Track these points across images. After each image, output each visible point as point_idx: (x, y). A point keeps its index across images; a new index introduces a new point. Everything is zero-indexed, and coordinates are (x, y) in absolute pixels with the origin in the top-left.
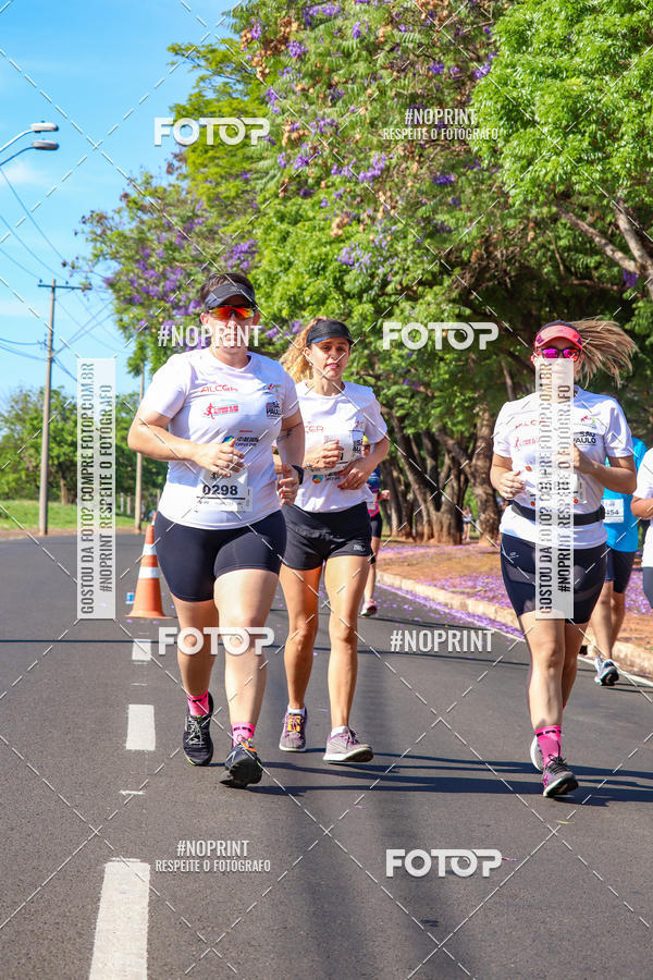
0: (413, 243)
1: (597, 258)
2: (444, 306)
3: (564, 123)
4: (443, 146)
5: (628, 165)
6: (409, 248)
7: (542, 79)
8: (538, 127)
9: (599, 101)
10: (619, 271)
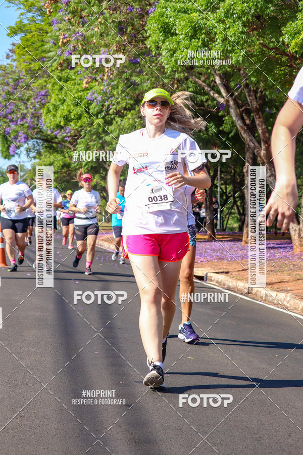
0: (122, 90)
1: (207, 97)
2: (136, 120)
3: (190, 34)
4: (134, 45)
6: (119, 93)
7: (180, 14)
8: (178, 36)
9: (206, 24)
10: (216, 103)
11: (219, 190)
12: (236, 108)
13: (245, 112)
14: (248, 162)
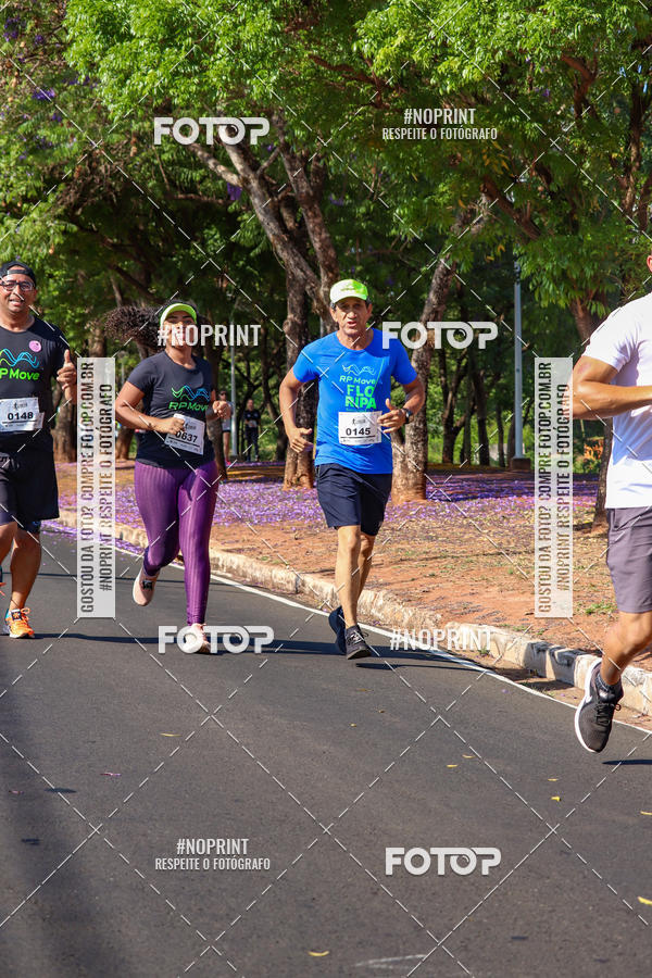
0: (16, 159)
1: (202, 171)
2: (49, 223)
3: (160, 36)
4: (41, 60)
5: (224, 78)
6: (12, 165)
8: (134, 41)
9: (194, 15)
10: (223, 185)
11: (233, 371)
12: (264, 194)
13: (285, 204)
14: (293, 311)
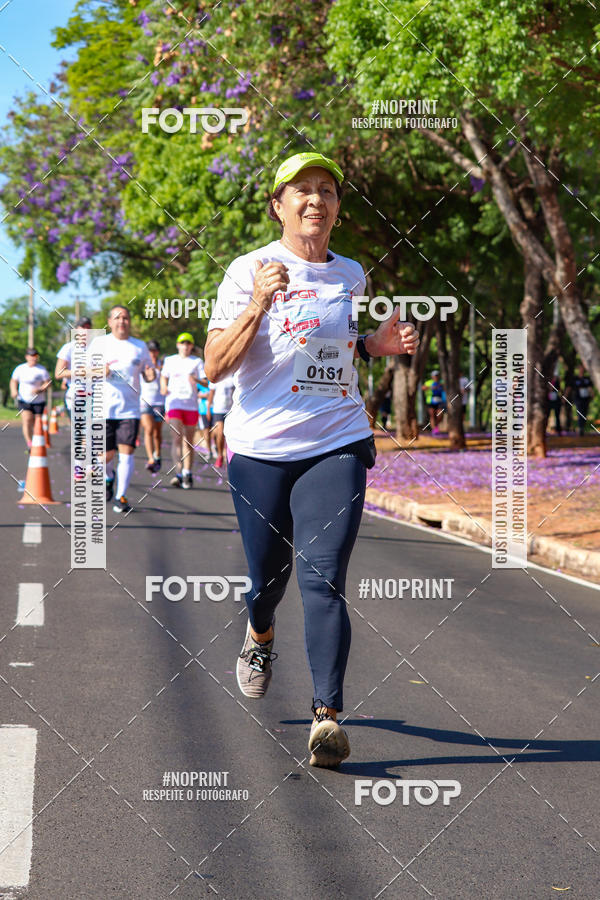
0: (279, 154)
1: (447, 165)
3: (413, 42)
4: (303, 63)
5: (471, 79)
8: (389, 45)
9: (444, 21)
10: (467, 177)
11: (472, 349)
12: (505, 186)
13: (524, 193)
14: (531, 294)
